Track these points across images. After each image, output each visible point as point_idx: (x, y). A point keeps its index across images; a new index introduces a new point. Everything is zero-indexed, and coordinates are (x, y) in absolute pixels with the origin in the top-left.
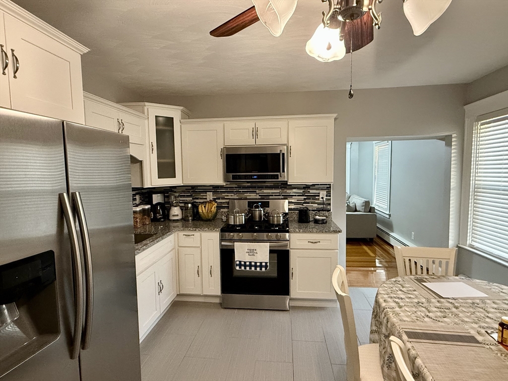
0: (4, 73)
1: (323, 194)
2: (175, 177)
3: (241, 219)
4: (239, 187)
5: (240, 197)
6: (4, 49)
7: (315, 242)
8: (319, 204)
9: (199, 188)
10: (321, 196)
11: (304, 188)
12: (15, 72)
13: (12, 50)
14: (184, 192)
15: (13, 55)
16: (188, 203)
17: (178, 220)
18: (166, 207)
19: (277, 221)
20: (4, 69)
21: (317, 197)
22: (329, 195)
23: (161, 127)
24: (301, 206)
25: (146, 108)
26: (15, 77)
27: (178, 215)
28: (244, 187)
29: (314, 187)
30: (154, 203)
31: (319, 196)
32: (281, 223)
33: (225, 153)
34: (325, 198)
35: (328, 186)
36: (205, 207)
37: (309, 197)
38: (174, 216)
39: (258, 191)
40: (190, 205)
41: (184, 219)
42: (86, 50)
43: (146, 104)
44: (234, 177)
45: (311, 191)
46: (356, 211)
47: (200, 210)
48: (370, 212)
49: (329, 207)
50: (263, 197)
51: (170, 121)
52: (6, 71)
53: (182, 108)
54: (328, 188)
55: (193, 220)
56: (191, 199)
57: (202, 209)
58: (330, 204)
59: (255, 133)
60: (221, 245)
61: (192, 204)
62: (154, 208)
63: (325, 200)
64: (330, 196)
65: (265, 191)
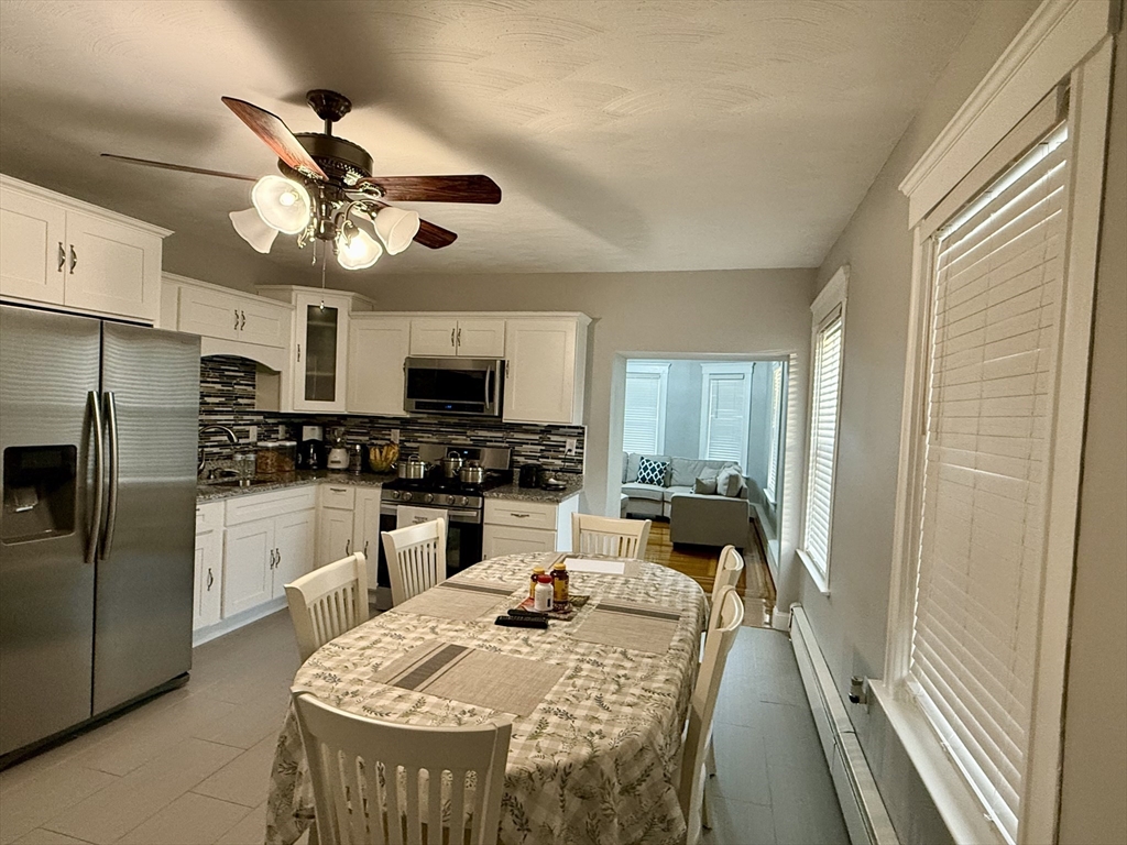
0: (60, 270)
1: (571, 443)
2: (333, 400)
3: (418, 470)
4: (441, 424)
5: (441, 441)
6: (63, 247)
7: (522, 516)
8: (564, 460)
9: (380, 421)
10: (568, 447)
11: (542, 432)
12: (72, 268)
13: (72, 246)
14: (357, 426)
15: (72, 251)
16: (356, 444)
17: (339, 470)
18: (323, 449)
19: (473, 479)
20: (61, 266)
21: (561, 449)
22: (580, 445)
23: (314, 323)
24: (535, 462)
25: (294, 294)
26: (71, 273)
27: (339, 462)
28: (448, 425)
29: (556, 432)
30: (305, 439)
31: (564, 447)
32: (480, 481)
33: (407, 367)
34: (574, 450)
35: (581, 431)
36: (381, 452)
37: (550, 448)
38: (333, 462)
39: (469, 433)
40: (358, 447)
41: (349, 471)
42: (168, 233)
43: (294, 287)
44: (418, 405)
45: (553, 438)
46: (715, 493)
47: (372, 457)
48: (738, 496)
49: (579, 467)
50: (477, 442)
51: (332, 314)
52: (62, 268)
53: (353, 294)
54: (579, 433)
55: (361, 472)
56: (367, 438)
57: (374, 455)
58: (581, 462)
59: (457, 337)
60: (382, 509)
61: (363, 446)
62: (303, 447)
63: (573, 454)
64: (582, 448)
65: (481, 433)
